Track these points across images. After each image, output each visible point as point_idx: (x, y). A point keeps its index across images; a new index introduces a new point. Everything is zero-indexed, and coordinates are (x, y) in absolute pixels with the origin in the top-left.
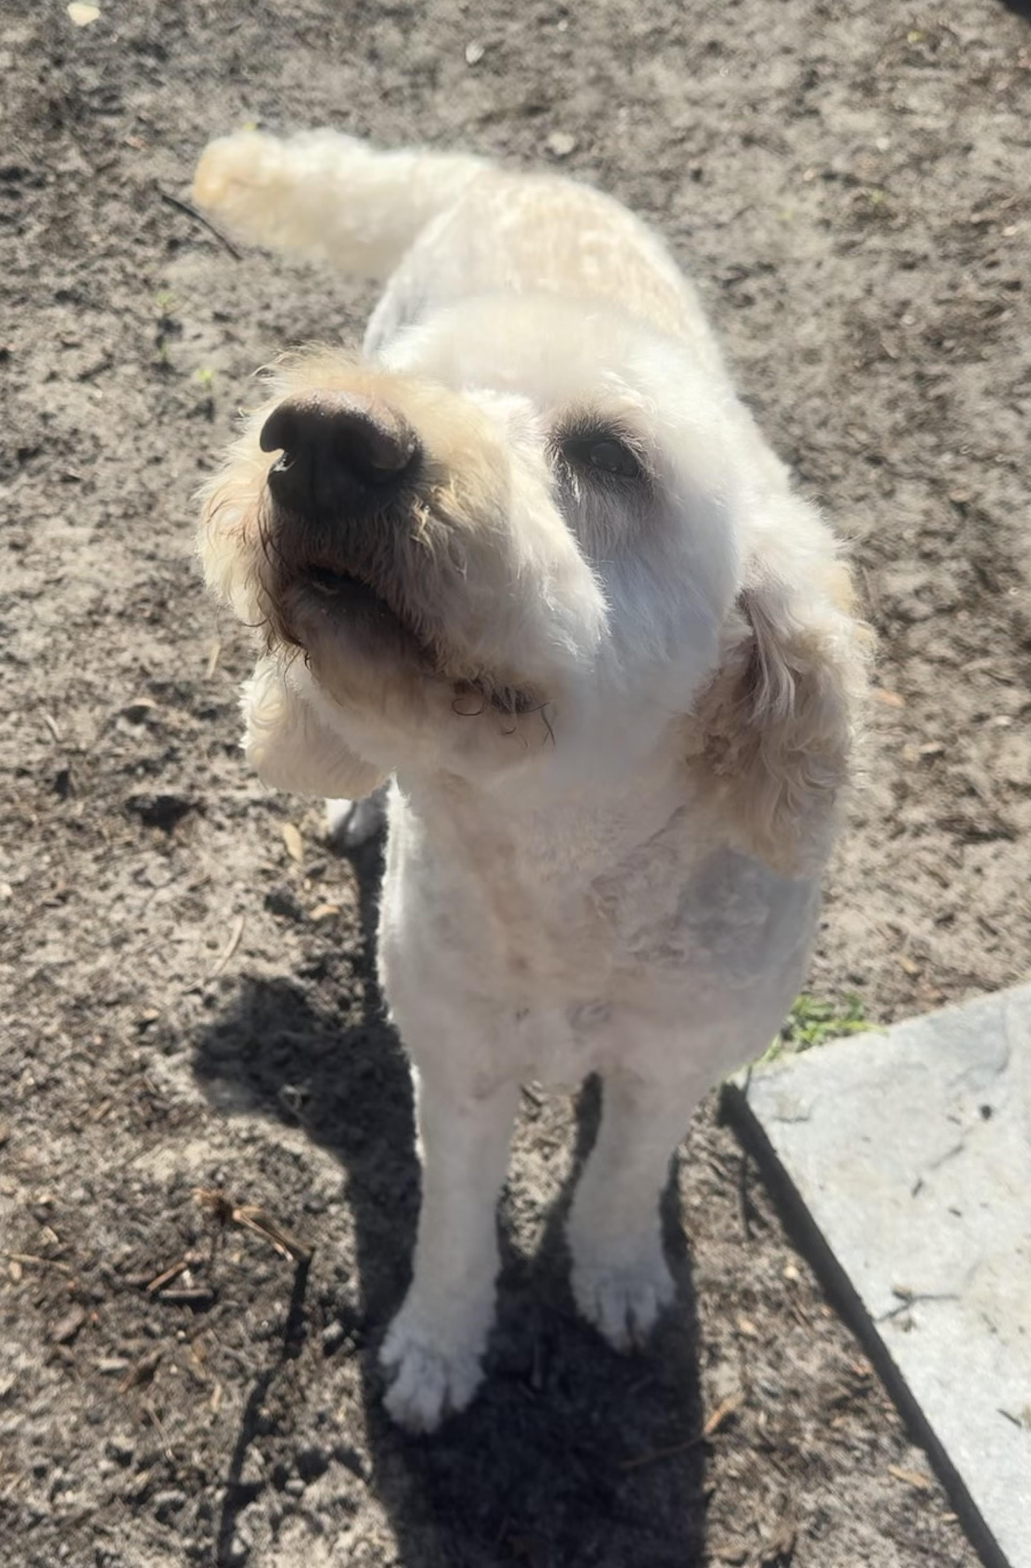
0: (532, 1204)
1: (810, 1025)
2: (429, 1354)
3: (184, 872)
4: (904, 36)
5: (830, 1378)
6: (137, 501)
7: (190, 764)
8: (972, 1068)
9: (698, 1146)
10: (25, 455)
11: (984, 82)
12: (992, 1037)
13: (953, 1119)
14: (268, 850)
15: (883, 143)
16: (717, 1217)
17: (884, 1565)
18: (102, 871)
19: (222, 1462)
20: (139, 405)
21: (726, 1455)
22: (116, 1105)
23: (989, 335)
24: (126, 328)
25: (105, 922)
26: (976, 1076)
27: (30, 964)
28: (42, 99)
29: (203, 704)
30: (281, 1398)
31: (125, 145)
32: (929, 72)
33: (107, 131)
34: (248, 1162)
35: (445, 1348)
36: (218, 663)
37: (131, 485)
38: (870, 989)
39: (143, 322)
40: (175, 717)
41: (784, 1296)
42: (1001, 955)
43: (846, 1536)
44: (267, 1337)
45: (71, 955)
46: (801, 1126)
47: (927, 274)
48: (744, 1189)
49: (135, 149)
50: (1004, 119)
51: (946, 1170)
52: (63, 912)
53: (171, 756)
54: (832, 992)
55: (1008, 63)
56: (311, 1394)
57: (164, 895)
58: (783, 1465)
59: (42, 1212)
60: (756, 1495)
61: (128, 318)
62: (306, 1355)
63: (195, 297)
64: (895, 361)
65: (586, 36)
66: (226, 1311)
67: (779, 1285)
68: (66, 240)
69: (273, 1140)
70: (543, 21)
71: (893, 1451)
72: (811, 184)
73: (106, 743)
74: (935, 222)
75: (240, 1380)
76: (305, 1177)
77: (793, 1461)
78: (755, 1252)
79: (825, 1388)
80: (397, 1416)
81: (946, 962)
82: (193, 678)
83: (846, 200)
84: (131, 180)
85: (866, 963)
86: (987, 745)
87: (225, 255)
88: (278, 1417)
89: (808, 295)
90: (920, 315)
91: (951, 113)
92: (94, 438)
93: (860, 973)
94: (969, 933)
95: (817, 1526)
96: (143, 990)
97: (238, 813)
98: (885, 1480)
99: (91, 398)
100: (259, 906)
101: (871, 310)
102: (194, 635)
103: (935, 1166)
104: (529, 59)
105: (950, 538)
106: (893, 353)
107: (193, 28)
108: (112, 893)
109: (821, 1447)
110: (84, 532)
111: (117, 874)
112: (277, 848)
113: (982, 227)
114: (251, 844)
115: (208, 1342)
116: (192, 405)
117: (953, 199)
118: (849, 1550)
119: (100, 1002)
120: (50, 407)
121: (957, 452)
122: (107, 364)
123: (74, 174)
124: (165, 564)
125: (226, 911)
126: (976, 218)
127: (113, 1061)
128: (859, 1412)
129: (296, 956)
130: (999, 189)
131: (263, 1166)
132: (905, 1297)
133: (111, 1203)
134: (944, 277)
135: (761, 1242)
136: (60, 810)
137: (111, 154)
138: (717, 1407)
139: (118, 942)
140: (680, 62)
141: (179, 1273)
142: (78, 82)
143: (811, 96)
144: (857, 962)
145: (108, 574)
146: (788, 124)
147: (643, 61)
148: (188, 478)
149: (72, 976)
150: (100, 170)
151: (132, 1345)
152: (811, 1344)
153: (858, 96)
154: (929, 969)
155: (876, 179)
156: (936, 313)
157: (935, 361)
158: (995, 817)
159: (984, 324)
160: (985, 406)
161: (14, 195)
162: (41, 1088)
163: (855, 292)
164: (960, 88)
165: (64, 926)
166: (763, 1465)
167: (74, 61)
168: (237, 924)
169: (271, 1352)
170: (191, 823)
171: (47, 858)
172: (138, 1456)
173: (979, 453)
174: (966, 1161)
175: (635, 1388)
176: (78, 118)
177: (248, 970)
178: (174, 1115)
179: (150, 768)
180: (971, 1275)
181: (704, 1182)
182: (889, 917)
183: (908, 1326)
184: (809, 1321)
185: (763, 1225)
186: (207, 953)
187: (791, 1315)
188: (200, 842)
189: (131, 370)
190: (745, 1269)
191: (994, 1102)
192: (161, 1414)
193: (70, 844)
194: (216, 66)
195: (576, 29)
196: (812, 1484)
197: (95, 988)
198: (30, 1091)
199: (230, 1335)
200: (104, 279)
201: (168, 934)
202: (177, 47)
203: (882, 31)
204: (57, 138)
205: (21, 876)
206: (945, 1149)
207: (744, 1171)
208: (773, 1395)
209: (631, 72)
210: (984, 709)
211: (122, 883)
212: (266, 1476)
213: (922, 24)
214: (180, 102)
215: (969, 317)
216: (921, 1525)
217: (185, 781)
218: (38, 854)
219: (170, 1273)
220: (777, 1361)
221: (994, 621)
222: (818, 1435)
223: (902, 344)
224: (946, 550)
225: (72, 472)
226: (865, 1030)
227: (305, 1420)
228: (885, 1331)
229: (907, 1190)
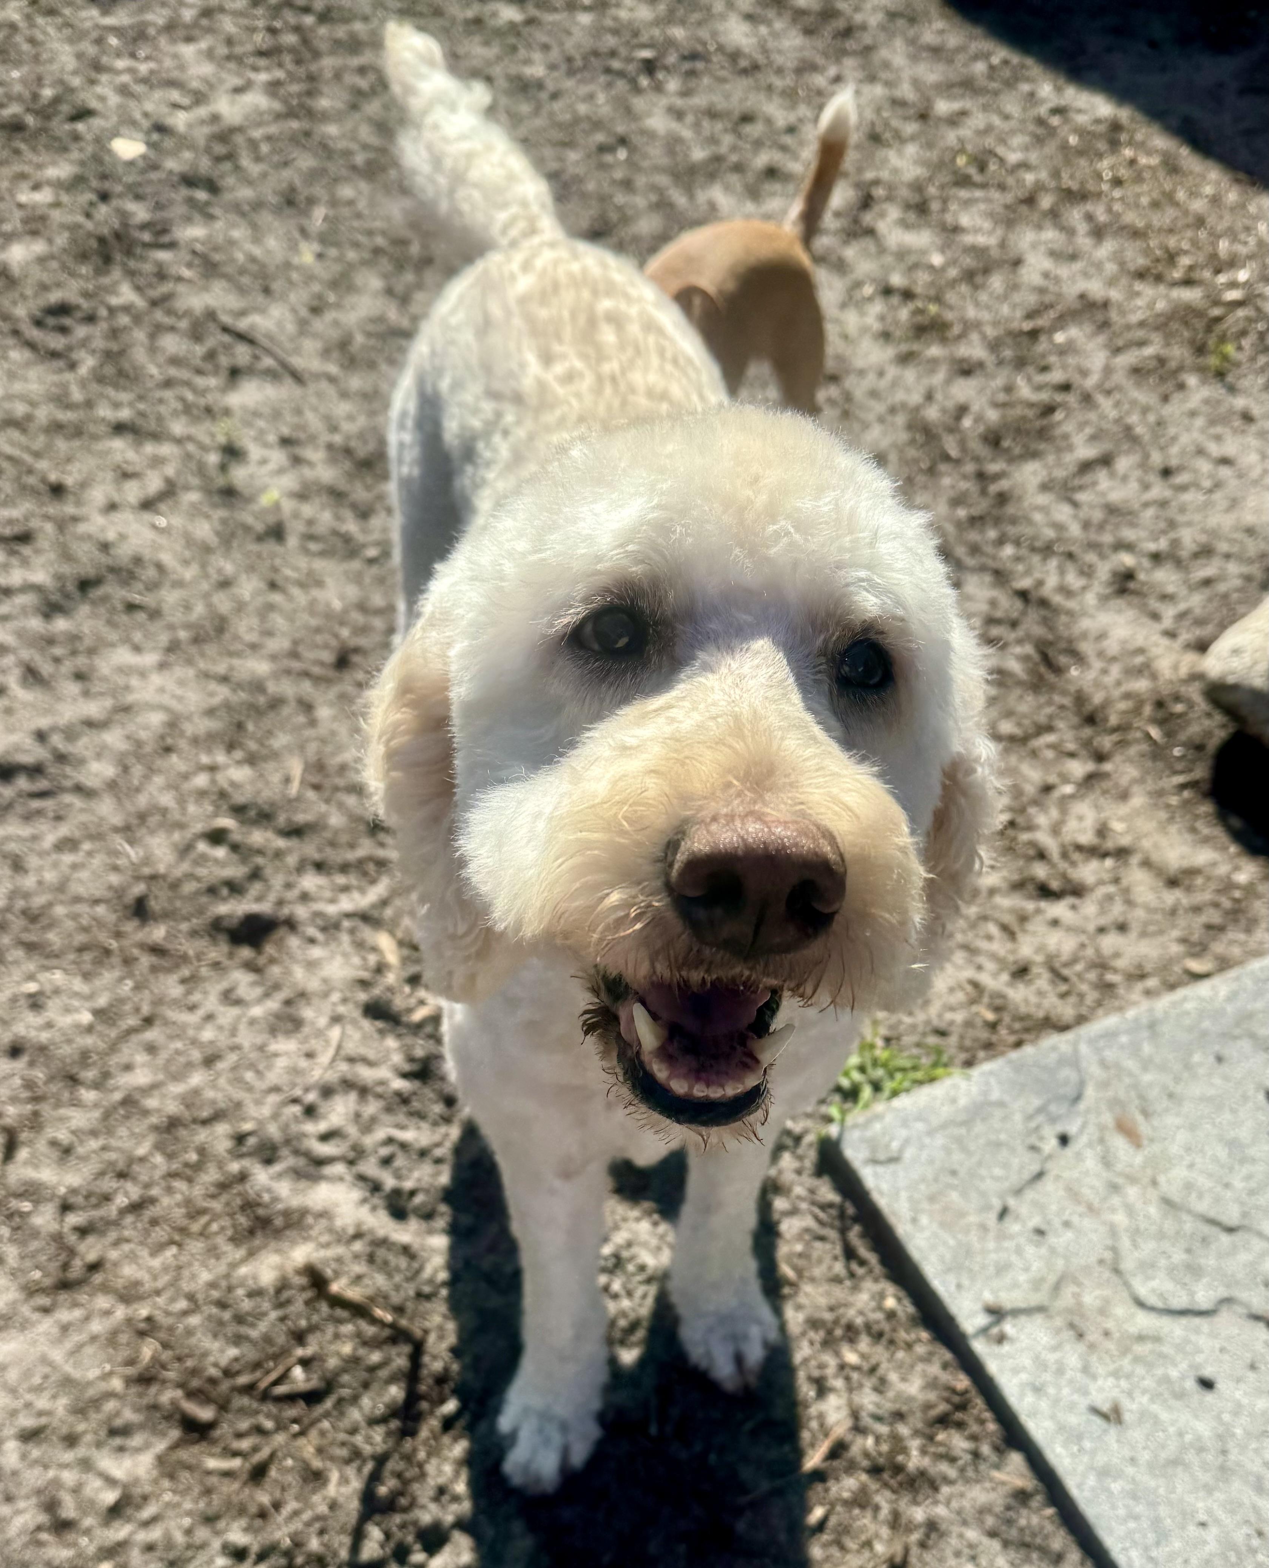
0: (642, 1268)
1: (899, 1076)
2: (545, 1416)
3: (277, 987)
4: (953, 160)
5: (932, 1396)
6: (207, 624)
7: (277, 881)
8: (1049, 1102)
9: (799, 1198)
10: (85, 585)
11: (1030, 201)
12: (1066, 1073)
13: (1033, 1148)
14: (364, 959)
15: (937, 260)
16: (820, 1261)
17: (991, 1562)
18: (189, 993)
19: (341, 1544)
20: (204, 530)
21: (837, 1479)
22: (215, 1217)
23: (1043, 434)
24: (188, 456)
25: (194, 1042)
26: (1053, 1108)
27: (117, 1088)
28: (90, 235)
29: (289, 820)
30: (399, 1475)
31: (179, 279)
32: (978, 194)
33: (160, 265)
34: (356, 1257)
35: (562, 1410)
36: (302, 782)
37: (199, 609)
38: (953, 1040)
39: (204, 448)
40: (258, 837)
41: (886, 1327)
42: (1072, 999)
43: (954, 1541)
44: (382, 1420)
45: (161, 1077)
46: (892, 1167)
47: (982, 380)
48: (843, 1232)
49: (189, 281)
50: (1050, 234)
51: (1030, 1195)
52: (152, 1035)
53: (256, 875)
54: (918, 1045)
55: (1053, 184)
56: (430, 1468)
57: (257, 1011)
58: (893, 1482)
59: (142, 1326)
60: (869, 1514)
61: (191, 447)
62: (424, 1433)
63: (261, 423)
64: (957, 462)
65: (646, 164)
66: (340, 1401)
67: (879, 1316)
68: (121, 373)
69: (381, 1233)
70: (603, 149)
71: (994, 1458)
72: (870, 299)
73: (185, 867)
74: (990, 332)
75: (355, 1465)
76: (416, 1265)
77: (900, 1478)
78: (855, 1289)
79: (928, 1407)
80: (517, 1480)
81: (1023, 1010)
82: (277, 797)
83: (904, 314)
84: (188, 313)
85: (949, 1016)
86: (1054, 813)
87: (289, 381)
88: (396, 1494)
89: (873, 403)
90: (979, 419)
91: (999, 232)
92: (160, 567)
93: (942, 1025)
94: (1043, 981)
95: (927, 1536)
96: (239, 1105)
97: (330, 927)
98: (988, 1485)
99: (154, 527)
100: (357, 1014)
101: (932, 413)
102: (275, 755)
103: (1018, 1192)
104: (591, 186)
105: (1014, 624)
106: (954, 453)
107: (245, 161)
108: (201, 1013)
109: (926, 1462)
110: (150, 659)
111: (205, 993)
112: (372, 959)
113: (1034, 334)
114: (345, 955)
115: (323, 1433)
116: (260, 527)
117: (1005, 310)
118: (958, 1554)
119: (195, 1121)
120: (111, 535)
121: (1017, 543)
122: (170, 491)
123: (127, 309)
124: (239, 686)
125: (323, 1021)
126: (1027, 326)
127: (211, 1176)
128: (960, 1425)
129: (397, 1058)
130: (1047, 299)
131: (371, 1259)
132: (996, 1313)
133: (214, 1310)
134: (999, 382)
135: (862, 1278)
136: (140, 936)
137: (165, 288)
138: (826, 1435)
139: (209, 1061)
140: (739, 187)
141: (289, 1369)
142: (124, 215)
143: (868, 218)
144: (940, 1016)
145: (180, 699)
146: (846, 243)
147: (702, 188)
148: (260, 600)
149: (164, 1096)
150: (154, 303)
151: (245, 1444)
152: (912, 1367)
153: (912, 217)
154: (1007, 1019)
155: (932, 292)
156: (993, 416)
157: (993, 460)
158: (1064, 876)
159: (1038, 424)
160: (1043, 499)
161: (64, 330)
162: (136, 1207)
163: (916, 398)
164: (1007, 207)
165: (151, 1049)
166: (873, 1486)
167: (120, 196)
168: (335, 1033)
169: (389, 1434)
170: (282, 939)
171: (129, 983)
172: (255, 1548)
173: (1038, 544)
174: (1048, 1185)
175: (748, 1426)
176: (129, 253)
177: (349, 1077)
178: (279, 1222)
179: (235, 888)
180: (1057, 1288)
181: (807, 1230)
182: (969, 973)
183: (1001, 1339)
184: (909, 1346)
185: (862, 1263)
186: (303, 1063)
187: (892, 1342)
188: (291, 957)
189: (193, 497)
190: (846, 1305)
191: (1072, 1129)
192: (277, 1506)
193: (154, 969)
194: (273, 199)
195: (636, 158)
196: (920, 1497)
197: (188, 1106)
198: (124, 1211)
199: (345, 1423)
200: (162, 409)
201: (261, 1048)
202: (230, 181)
203: (933, 155)
204: (107, 272)
205: (102, 1001)
206: (1027, 1175)
207: (842, 1215)
208: (878, 1418)
209: (691, 197)
210: (1052, 779)
211: (211, 1001)
212: (388, 1550)
213: (969, 147)
214: (236, 234)
215: (1024, 418)
216: (1023, 1522)
217: (272, 897)
218: (121, 980)
219: (280, 1370)
220: (881, 1386)
221: (1058, 699)
222: (923, 1452)
223: (963, 444)
224: (1011, 636)
225: (137, 598)
226: (949, 1075)
227: (424, 1492)
228: (979, 1347)
229: (992, 1217)
